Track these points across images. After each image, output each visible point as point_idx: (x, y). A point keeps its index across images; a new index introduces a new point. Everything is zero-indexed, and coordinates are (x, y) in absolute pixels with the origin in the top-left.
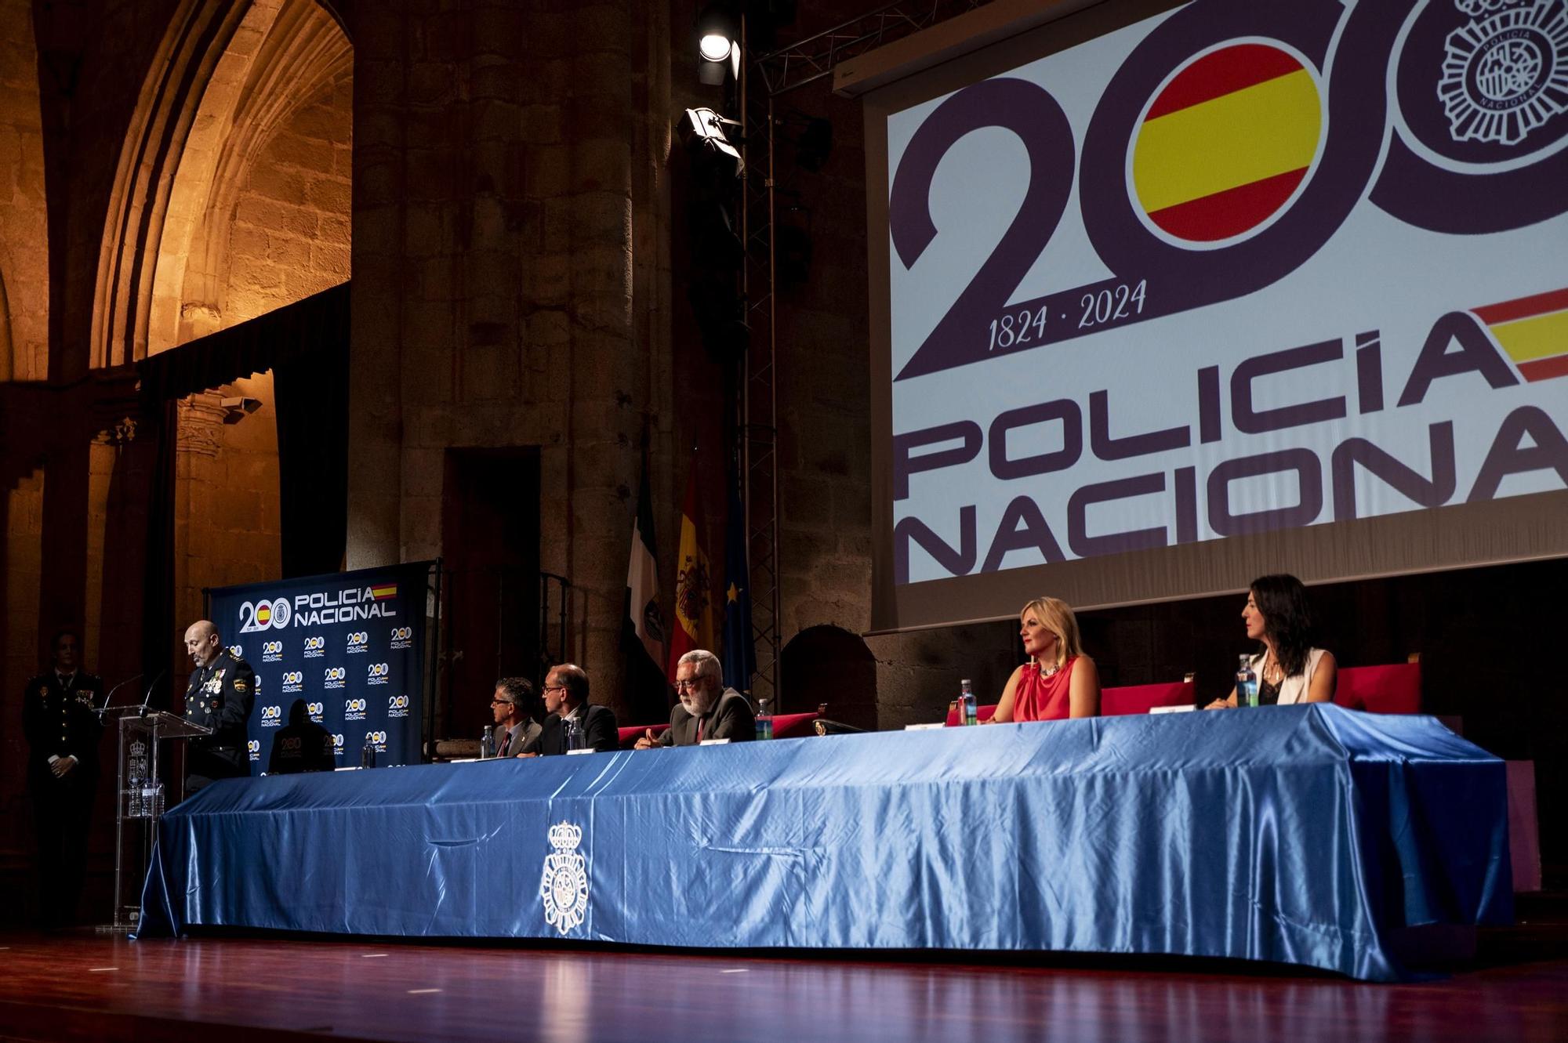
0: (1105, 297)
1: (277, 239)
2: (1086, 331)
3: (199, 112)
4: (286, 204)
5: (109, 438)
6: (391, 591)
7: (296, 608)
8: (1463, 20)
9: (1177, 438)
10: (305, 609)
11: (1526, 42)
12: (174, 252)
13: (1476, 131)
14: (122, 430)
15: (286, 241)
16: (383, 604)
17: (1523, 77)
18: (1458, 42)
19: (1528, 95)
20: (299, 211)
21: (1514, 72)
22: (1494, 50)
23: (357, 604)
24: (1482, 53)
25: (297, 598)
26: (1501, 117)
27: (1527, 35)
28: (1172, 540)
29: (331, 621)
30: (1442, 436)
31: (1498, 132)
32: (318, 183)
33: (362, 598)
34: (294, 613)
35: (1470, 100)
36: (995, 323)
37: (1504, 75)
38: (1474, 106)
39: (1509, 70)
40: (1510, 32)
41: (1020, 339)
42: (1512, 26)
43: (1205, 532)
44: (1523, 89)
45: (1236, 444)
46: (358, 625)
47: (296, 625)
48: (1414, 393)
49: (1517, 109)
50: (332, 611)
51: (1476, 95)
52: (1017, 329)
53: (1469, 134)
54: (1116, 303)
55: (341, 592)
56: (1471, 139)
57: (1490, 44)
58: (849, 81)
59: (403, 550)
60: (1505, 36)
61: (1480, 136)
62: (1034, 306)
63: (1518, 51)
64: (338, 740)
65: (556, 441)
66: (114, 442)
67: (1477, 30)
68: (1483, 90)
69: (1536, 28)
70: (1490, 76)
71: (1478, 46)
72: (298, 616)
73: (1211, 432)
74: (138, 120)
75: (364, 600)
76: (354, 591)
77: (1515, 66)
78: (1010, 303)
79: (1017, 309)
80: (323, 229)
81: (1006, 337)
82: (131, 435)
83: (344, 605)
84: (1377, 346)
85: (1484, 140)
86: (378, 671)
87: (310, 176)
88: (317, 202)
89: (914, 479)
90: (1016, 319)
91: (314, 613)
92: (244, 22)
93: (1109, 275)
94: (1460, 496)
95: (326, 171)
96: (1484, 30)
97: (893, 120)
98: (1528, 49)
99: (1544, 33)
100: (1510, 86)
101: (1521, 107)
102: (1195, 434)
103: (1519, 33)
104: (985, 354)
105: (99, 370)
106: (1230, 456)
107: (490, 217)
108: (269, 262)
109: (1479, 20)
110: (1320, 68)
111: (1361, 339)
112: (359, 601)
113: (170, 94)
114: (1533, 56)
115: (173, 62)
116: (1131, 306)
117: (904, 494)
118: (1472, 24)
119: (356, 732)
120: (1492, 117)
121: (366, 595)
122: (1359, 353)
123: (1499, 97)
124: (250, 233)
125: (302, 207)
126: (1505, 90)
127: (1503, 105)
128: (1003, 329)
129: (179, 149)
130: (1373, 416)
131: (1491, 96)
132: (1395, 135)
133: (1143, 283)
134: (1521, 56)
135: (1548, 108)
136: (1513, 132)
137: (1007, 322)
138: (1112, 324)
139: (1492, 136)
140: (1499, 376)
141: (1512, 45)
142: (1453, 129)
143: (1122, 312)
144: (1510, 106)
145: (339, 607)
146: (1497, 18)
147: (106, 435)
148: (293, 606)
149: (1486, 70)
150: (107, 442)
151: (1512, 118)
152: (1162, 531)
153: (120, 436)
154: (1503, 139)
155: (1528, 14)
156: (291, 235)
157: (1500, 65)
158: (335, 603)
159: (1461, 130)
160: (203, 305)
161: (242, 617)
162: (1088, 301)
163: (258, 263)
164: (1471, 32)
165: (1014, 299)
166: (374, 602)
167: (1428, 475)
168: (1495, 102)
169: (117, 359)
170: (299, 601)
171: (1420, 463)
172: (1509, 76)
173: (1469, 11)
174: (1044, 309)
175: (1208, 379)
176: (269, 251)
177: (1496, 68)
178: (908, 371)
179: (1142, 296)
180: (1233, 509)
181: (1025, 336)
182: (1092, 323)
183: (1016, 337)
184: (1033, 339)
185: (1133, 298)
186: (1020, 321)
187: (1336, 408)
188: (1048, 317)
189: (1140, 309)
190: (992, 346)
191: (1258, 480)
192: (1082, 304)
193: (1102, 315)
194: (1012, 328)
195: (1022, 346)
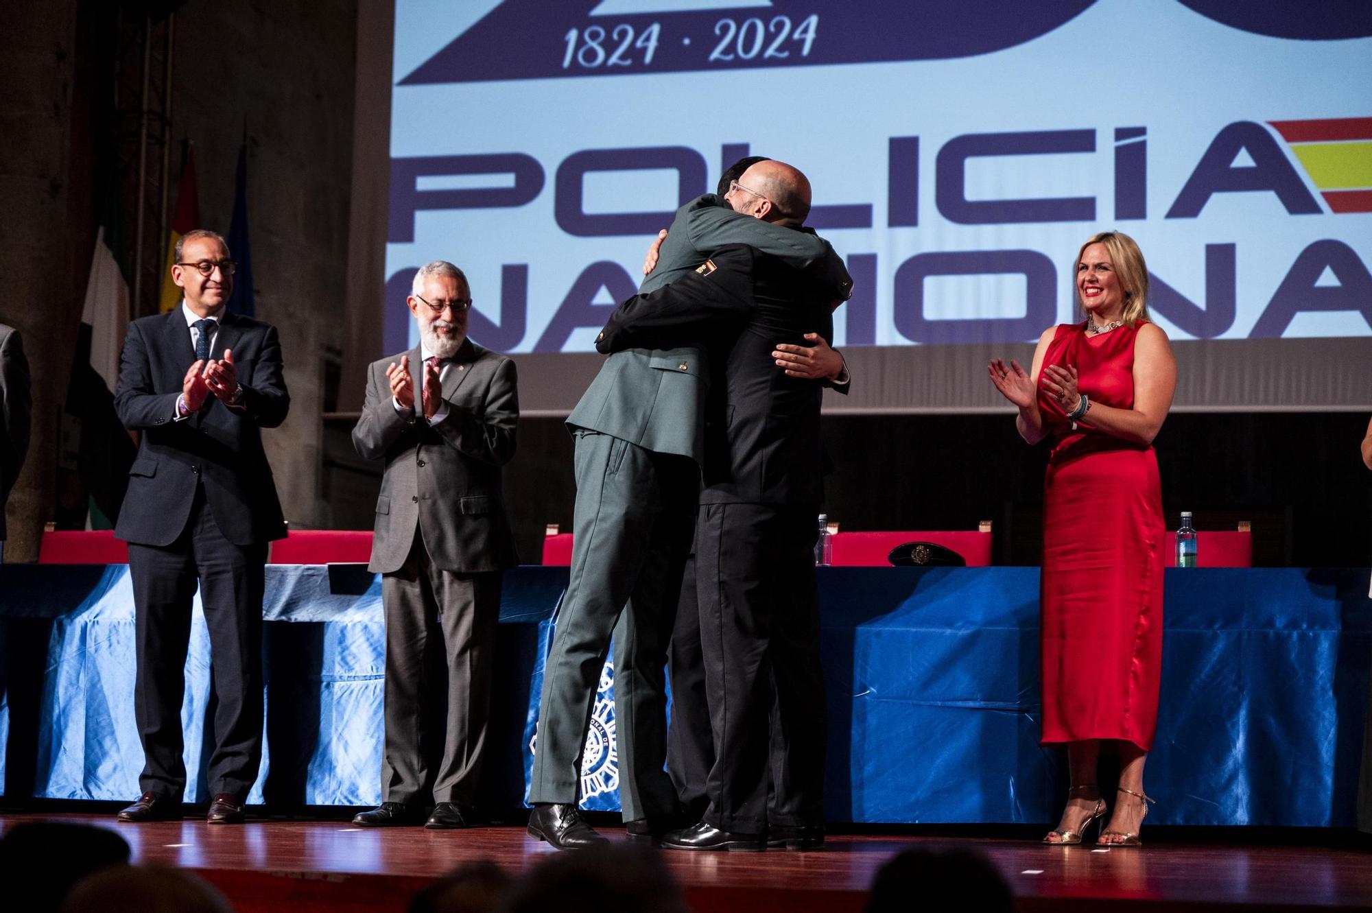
0: (752, 31)
2: (719, 65)
9: (858, 216)
30: (1220, 259)
36: (573, 35)
41: (614, 59)
43: (887, 334)
45: (936, 233)
48: (1188, 205)
52: (610, 47)
54: (769, 39)
62: (639, 21)
73: (903, 212)
78: (599, 11)
79: (610, 22)
81: (591, 55)
84: (1143, 145)
89: (424, 220)
90: (609, 34)
94: (1240, 329)
102: (880, 214)
104: (556, 71)
106: (929, 247)
111: (1121, 133)
116: (793, 47)
117: (407, 235)
122: (1119, 150)
128: (586, 43)
130: (1132, 222)
133: (813, 20)
137: (594, 36)
138: (760, 62)
140: (1298, 201)
143: (780, 49)
162: (725, 29)
165: (607, 8)
167: (1199, 299)
171: (1195, 291)
174: (656, 29)
175: (903, 154)
178: (422, 76)
179: (810, 36)
180: (930, 312)
181: (623, 57)
182: (730, 57)
183: (609, 54)
184: (635, 64)
185: (796, 36)
186: (615, 37)
187: (1082, 209)
188: (661, 39)
189: (806, 50)
190: (567, 62)
191: (968, 280)
192: (717, 31)
193: (747, 47)
194: (602, 44)
195: (617, 70)
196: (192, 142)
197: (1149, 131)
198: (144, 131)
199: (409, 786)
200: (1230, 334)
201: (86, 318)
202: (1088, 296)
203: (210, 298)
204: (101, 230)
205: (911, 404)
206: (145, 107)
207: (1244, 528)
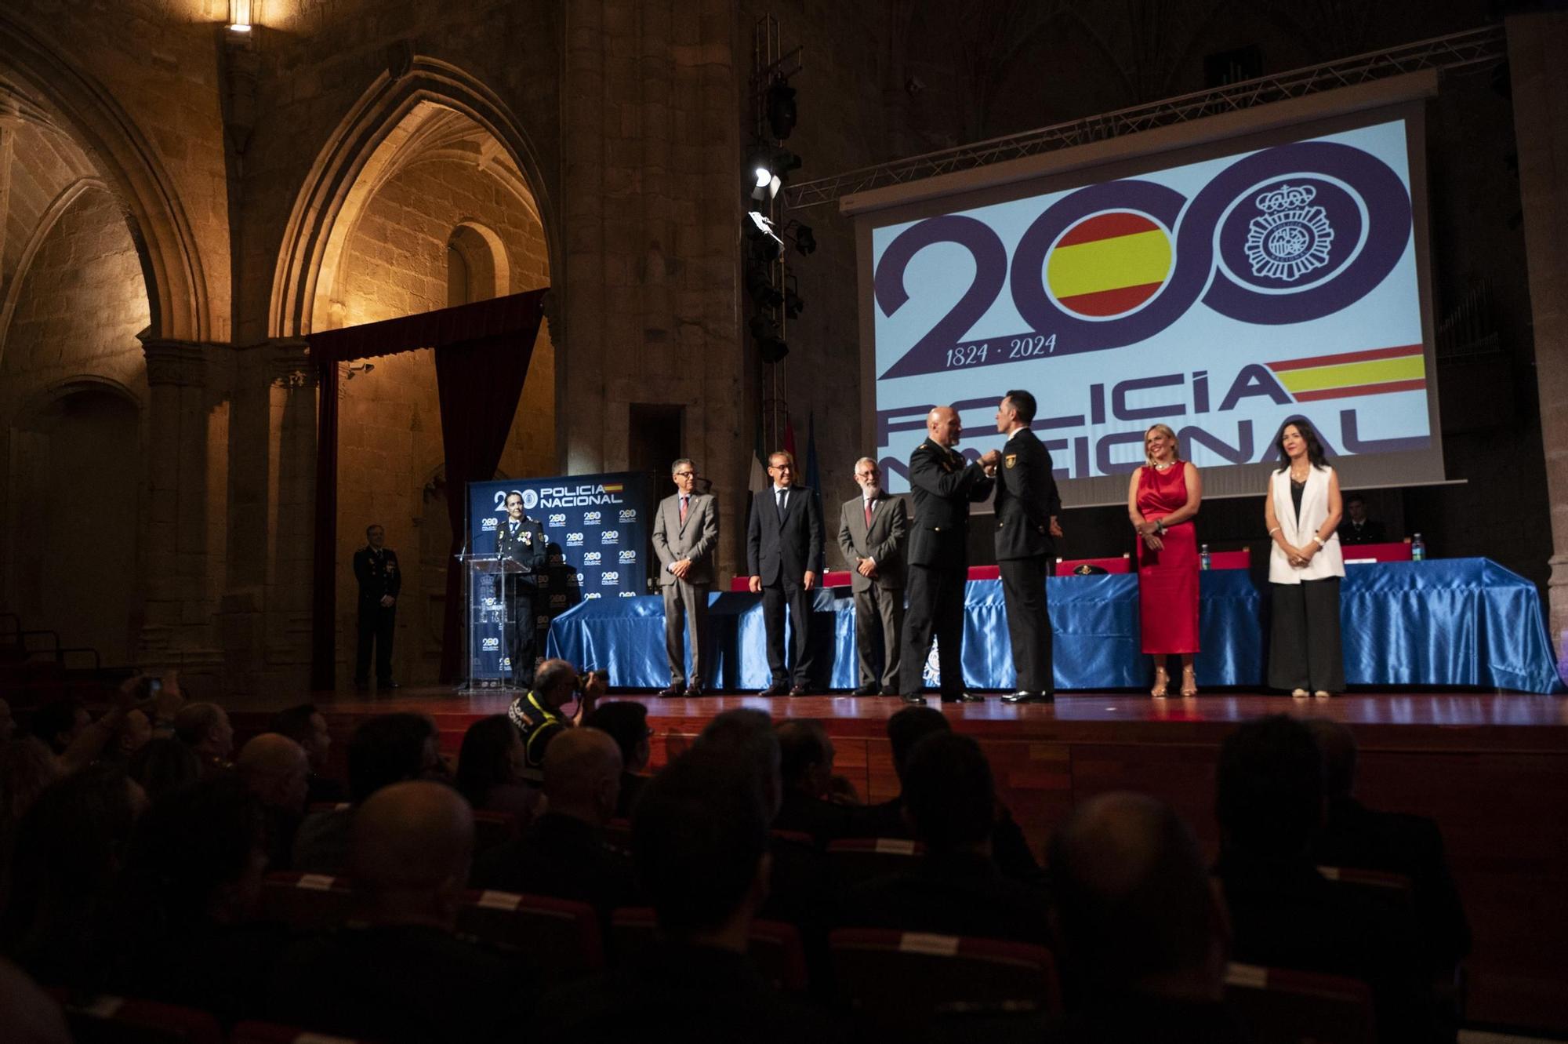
0: (1027, 343)
1: (372, 264)
2: (1014, 360)
3: (358, 178)
4: (377, 242)
5: (282, 383)
6: (620, 488)
7: (542, 496)
8: (1262, 213)
9: (1078, 421)
10: (547, 497)
11: (1299, 229)
12: (329, 267)
13: (1269, 271)
14: (294, 379)
15: (377, 266)
16: (613, 496)
17: (1297, 246)
18: (1257, 224)
19: (1300, 256)
20: (384, 247)
21: (1292, 243)
22: (1280, 230)
23: (591, 495)
24: (1272, 232)
25: (542, 490)
26: (1283, 266)
27: (1300, 225)
28: (1072, 475)
29: (571, 505)
30: (1245, 428)
31: (1282, 273)
32: (394, 230)
33: (595, 491)
34: (540, 499)
35: (1264, 255)
36: (950, 352)
37: (1286, 245)
38: (1267, 258)
39: (1288, 242)
40: (1290, 222)
41: (968, 362)
42: (1291, 220)
43: (1094, 471)
44: (1297, 253)
45: (1114, 425)
46: (593, 508)
47: (542, 506)
48: (1229, 404)
49: (1294, 263)
50: (571, 499)
51: (1269, 253)
52: (966, 356)
53: (1264, 273)
54: (1035, 346)
55: (578, 488)
56: (1265, 276)
57: (1277, 228)
58: (850, 207)
59: (606, 464)
60: (1286, 224)
61: (1270, 274)
62: (979, 344)
63: (1294, 233)
64: (580, 577)
65: (696, 403)
66: (285, 386)
67: (1270, 219)
68: (1273, 251)
69: (1305, 222)
70: (1278, 244)
71: (1270, 228)
72: (543, 501)
73: (1098, 417)
74: (312, 178)
75: (597, 493)
76: (589, 487)
77: (1292, 240)
78: (961, 341)
79: (966, 345)
80: (397, 260)
81: (959, 360)
82: (301, 382)
83: (580, 495)
84: (1206, 379)
85: (1273, 277)
86: (610, 537)
87: (390, 225)
88: (394, 243)
89: (892, 436)
90: (966, 351)
91: (557, 500)
92: (401, 124)
93: (1030, 330)
94: (1256, 458)
95: (398, 224)
96: (1274, 220)
97: (878, 233)
98: (1300, 232)
99: (1310, 225)
100: (1289, 250)
101: (1296, 261)
102: (1088, 419)
103: (1295, 223)
104: (944, 368)
105: (275, 338)
106: (1111, 432)
107: (658, 266)
108: (368, 278)
109: (1271, 214)
110: (1171, 230)
111: (1195, 374)
112: (593, 493)
113: (337, 163)
114: (1304, 236)
115: (342, 143)
116: (1045, 349)
117: (885, 443)
118: (1267, 216)
119: (594, 574)
120: (1278, 266)
121: (598, 490)
122: (1194, 382)
123: (1282, 255)
124: (358, 258)
125: (386, 245)
126: (1286, 252)
127: (1285, 260)
128: (956, 355)
129: (340, 201)
130: (1202, 415)
131: (1277, 254)
132: (1218, 270)
133: (1054, 336)
134: (1296, 236)
135: (1312, 264)
136: (1291, 274)
137: (959, 352)
138: (1032, 357)
139: (1278, 275)
140: (1280, 398)
141: (1291, 229)
142: (1254, 270)
143: (1039, 351)
144: (1289, 261)
145: (577, 496)
146: (1282, 214)
147: (281, 381)
148: (539, 494)
149: (1275, 241)
150: (281, 386)
151: (1290, 267)
152: (1066, 471)
153: (292, 383)
154: (1285, 277)
155: (1300, 215)
156: (380, 262)
157: (1283, 239)
158: (574, 494)
159: (1260, 270)
160: (338, 302)
161: (496, 500)
162: (1016, 344)
163: (362, 278)
164: (1266, 220)
165: (966, 338)
166: (604, 494)
167: (1236, 446)
168: (1280, 258)
169: (288, 332)
170: (543, 492)
171: (1234, 442)
172: (1289, 245)
173: (1265, 209)
174: (986, 346)
175: (1097, 391)
176: (368, 271)
177: (1281, 240)
178: (889, 375)
179: (1053, 343)
180: (1113, 461)
181: (972, 360)
182: (1019, 356)
183: (966, 360)
184: (978, 362)
185: (1047, 344)
186: (968, 351)
187: (1179, 410)
188: (988, 351)
189: (1051, 350)
190: (948, 365)
191: (1130, 445)
192: (1012, 345)
193: (1026, 352)
194: (963, 355)
195: (970, 366)
196: (789, 412)
197: (1208, 372)
198: (775, 409)
199: (872, 679)
200: (1251, 461)
201: (750, 489)
202: (1155, 452)
203: (785, 480)
204: (755, 452)
205: (1107, 502)
206: (775, 398)
207: (1246, 550)
